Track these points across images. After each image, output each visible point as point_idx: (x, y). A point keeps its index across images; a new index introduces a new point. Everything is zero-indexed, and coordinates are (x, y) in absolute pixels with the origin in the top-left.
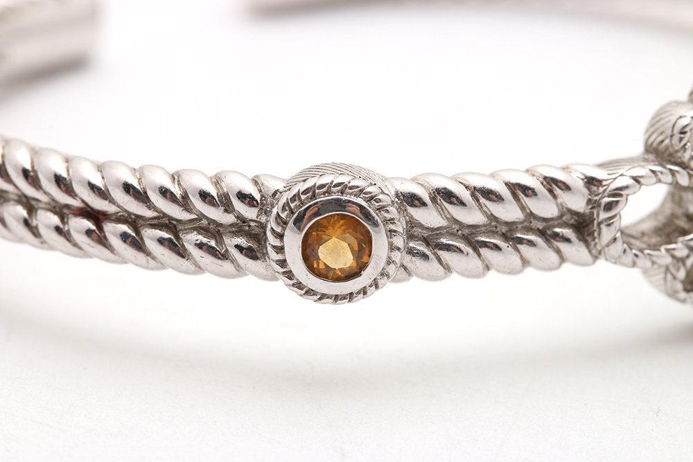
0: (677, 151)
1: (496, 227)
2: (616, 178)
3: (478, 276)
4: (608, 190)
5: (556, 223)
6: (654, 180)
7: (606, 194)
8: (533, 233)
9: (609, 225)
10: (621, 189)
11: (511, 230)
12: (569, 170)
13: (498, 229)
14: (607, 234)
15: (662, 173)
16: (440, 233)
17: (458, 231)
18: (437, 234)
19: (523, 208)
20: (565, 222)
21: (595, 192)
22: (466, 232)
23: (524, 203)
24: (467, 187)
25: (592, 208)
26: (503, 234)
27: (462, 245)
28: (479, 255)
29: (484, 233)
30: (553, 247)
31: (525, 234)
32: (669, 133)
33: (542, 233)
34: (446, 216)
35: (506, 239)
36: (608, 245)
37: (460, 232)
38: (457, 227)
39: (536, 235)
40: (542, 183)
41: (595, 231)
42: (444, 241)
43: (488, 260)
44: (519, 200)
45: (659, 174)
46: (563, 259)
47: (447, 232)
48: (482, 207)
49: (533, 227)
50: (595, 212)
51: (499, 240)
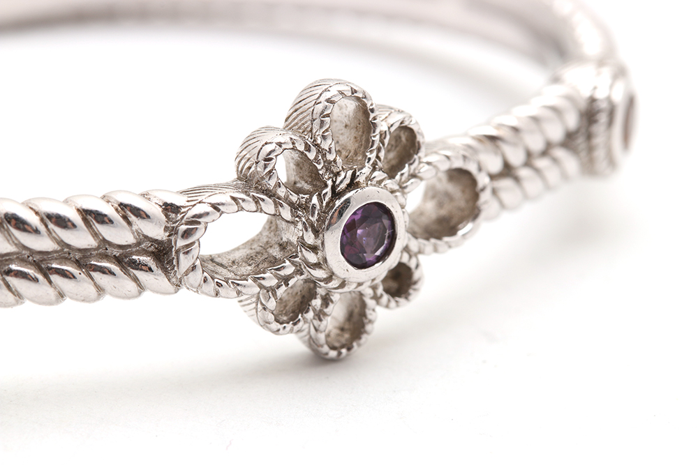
0: (263, 178)
1: (69, 254)
2: (195, 205)
3: (51, 304)
4: (185, 218)
5: (134, 250)
6: (236, 208)
7: (183, 221)
8: (107, 260)
9: (187, 253)
10: (200, 216)
11: (84, 257)
12: (148, 197)
13: (71, 255)
14: (185, 262)
15: (244, 200)
16: (9, 259)
17: (28, 257)
18: (6, 260)
19: (95, 235)
20: (144, 250)
21: (173, 219)
22: (37, 258)
23: (96, 230)
24: (37, 213)
25: (169, 236)
26: (77, 260)
27: (31, 271)
28: (50, 282)
29: (56, 259)
30: (130, 275)
31: (98, 262)
32: (253, 160)
33: (118, 260)
34: (13, 242)
35: (78, 266)
36: (186, 273)
37: (31, 258)
38: (27, 253)
39: (110, 262)
40: (117, 210)
41: (173, 258)
42: (14, 267)
43: (59, 287)
44: (91, 226)
45: (240, 201)
46: (141, 287)
47: (18, 258)
48: (50, 233)
49: (109, 254)
50: (173, 238)
51: (71, 267)
